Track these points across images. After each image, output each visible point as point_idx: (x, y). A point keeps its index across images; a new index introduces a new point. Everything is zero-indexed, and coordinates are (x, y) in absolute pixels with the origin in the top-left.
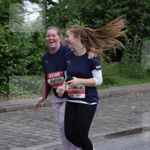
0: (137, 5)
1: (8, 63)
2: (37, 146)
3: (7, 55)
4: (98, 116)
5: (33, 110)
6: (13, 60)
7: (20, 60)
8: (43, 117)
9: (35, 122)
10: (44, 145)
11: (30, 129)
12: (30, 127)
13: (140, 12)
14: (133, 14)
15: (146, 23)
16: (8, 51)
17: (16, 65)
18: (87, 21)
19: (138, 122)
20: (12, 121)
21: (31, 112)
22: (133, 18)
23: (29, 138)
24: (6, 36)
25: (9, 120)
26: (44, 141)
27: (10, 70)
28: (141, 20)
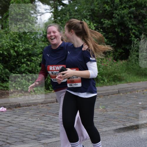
0: (143, 6)
1: (21, 60)
2: (50, 139)
3: (21, 53)
5: (46, 106)
6: (27, 58)
7: (33, 58)
8: (56, 112)
9: (48, 117)
10: (57, 138)
11: (44, 123)
12: (44, 121)
13: (145, 12)
14: (139, 14)
16: (21, 50)
17: (29, 63)
18: (96, 22)
20: (26, 116)
21: (44, 107)
22: (140, 19)
23: (43, 132)
24: (19, 35)
25: (23, 114)
26: (57, 135)
27: (23, 68)
28: (146, 21)
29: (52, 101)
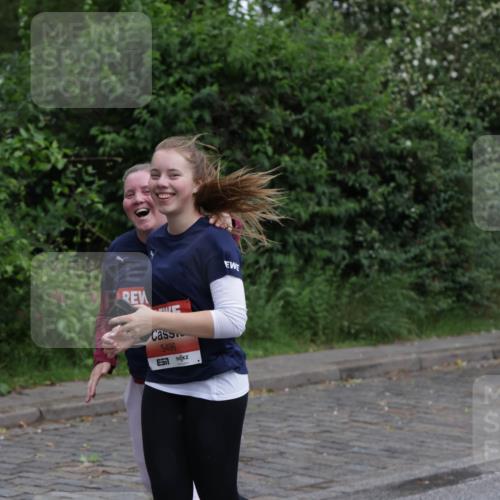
0: (247, 79)
4: (108, 473)
13: (257, 104)
14: (234, 111)
15: (281, 145)
22: (235, 127)
28: (260, 135)
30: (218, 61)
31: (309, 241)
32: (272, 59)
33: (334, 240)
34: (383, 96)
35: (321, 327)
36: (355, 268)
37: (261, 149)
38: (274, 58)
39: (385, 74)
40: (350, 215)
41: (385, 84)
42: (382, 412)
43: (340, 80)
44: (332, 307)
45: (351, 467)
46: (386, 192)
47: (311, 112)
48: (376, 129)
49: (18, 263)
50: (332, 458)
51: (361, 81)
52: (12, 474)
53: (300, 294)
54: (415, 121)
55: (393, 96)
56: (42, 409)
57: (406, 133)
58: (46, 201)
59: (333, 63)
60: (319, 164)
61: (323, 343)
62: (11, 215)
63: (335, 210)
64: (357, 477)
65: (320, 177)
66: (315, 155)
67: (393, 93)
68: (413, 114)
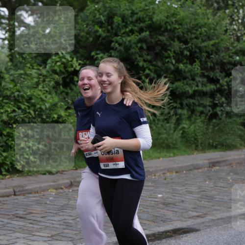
0: (162, 29)
8: (13, 213)
13: (167, 40)
14: (157, 44)
15: (179, 59)
18: (82, 56)
19: (169, 220)
22: (157, 51)
28: (169, 54)
29: (5, 193)
30: (149, 21)
31: (193, 103)
32: (173, 20)
33: (205, 102)
34: (225, 36)
35: (200, 143)
36: (214, 116)
37: (170, 61)
38: (175, 19)
39: (226, 26)
40: (212, 91)
41: (226, 31)
42: (229, 182)
43: (205, 29)
44: (204, 134)
45: (215, 207)
46: (228, 81)
47: (192, 44)
48: (222, 51)
49: (60, 113)
50: (206, 203)
51: (215, 29)
52: (59, 210)
53: (189, 128)
54: (240, 48)
55: (230, 36)
56: (72, 181)
57: (236, 53)
58: (71, 85)
59: (202, 21)
60: (197, 67)
61: (201, 150)
62: (56, 92)
63: (205, 89)
64: (218, 212)
65: (198, 73)
66: (195, 64)
67: (230, 35)
68: (239, 44)
